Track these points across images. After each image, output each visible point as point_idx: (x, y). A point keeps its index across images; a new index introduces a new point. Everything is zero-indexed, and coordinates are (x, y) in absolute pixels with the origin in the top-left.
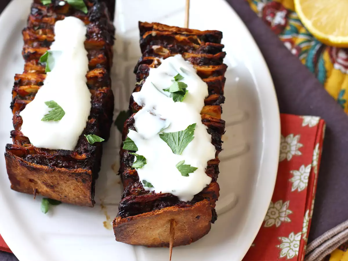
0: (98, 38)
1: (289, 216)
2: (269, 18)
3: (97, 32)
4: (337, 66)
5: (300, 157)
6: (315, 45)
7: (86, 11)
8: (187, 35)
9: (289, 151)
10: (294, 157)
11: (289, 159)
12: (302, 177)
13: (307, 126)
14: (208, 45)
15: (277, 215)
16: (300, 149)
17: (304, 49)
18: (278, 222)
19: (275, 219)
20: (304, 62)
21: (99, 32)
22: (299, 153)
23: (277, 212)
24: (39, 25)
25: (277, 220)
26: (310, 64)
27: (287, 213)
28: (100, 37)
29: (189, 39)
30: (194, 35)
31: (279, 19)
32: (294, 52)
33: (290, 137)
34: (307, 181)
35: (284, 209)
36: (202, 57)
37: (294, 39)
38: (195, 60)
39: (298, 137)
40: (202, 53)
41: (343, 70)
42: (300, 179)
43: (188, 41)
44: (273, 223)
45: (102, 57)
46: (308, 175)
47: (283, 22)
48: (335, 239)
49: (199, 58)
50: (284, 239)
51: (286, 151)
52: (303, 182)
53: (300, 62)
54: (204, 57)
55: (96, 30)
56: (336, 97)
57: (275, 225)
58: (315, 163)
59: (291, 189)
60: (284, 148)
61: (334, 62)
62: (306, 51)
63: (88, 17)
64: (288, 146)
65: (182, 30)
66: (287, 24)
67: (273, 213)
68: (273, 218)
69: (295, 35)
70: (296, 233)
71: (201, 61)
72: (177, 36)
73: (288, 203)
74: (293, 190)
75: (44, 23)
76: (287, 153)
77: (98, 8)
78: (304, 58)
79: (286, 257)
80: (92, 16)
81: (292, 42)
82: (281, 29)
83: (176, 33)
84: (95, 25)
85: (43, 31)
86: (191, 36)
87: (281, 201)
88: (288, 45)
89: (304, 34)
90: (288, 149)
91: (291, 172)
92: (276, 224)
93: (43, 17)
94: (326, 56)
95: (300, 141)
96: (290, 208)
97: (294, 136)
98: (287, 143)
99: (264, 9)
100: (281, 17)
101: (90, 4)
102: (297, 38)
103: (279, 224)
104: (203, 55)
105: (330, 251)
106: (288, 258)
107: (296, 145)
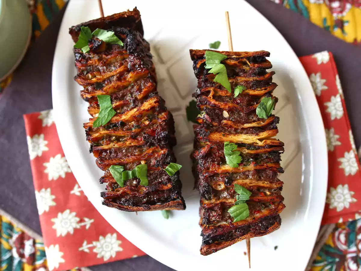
0: (142, 69)
3: (138, 63)
4: (312, 1)
7: (122, 44)
10: (322, 92)
11: (319, 95)
12: (337, 106)
13: (322, 63)
14: (258, 67)
16: (325, 84)
20: (288, 7)
21: (141, 63)
22: (326, 88)
24: (86, 70)
26: (293, 7)
28: (143, 67)
36: (254, 80)
38: (248, 84)
39: (318, 74)
40: (253, 77)
41: (317, 2)
42: (335, 109)
45: (151, 86)
46: (340, 103)
49: (252, 82)
50: (342, 160)
54: (256, 80)
55: (137, 61)
63: (126, 50)
70: (349, 152)
71: (253, 85)
75: (90, 66)
77: (132, 40)
78: (287, 4)
80: (130, 50)
84: (135, 57)
85: (91, 74)
86: (240, 60)
93: (87, 61)
95: (322, 77)
96: (336, 133)
97: (316, 74)
101: (123, 36)
103: (333, 149)
104: (255, 78)
107: (320, 82)
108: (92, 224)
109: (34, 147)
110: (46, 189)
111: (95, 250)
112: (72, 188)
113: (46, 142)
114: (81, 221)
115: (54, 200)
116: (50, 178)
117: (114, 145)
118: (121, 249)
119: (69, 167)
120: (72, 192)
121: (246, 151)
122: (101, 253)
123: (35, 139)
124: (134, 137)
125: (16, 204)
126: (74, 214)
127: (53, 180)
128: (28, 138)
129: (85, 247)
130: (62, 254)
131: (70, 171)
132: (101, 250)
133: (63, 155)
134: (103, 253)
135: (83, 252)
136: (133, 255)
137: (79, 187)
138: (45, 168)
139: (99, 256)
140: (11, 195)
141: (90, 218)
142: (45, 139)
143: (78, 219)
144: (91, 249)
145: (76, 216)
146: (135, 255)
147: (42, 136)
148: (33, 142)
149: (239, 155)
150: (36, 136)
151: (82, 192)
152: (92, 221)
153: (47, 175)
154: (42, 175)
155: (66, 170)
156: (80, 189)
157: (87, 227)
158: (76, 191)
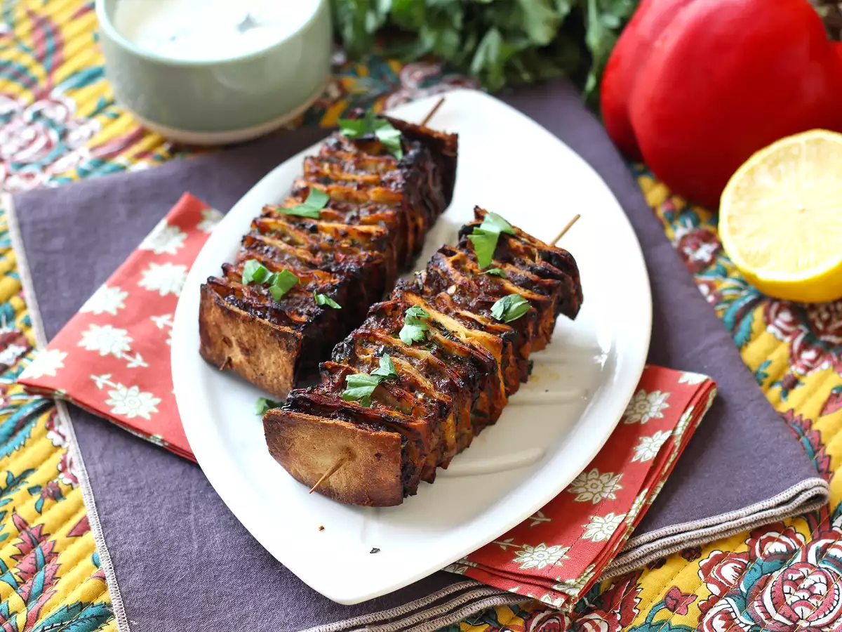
0: (397, 189)
1: (617, 493)
2: (688, 250)
3: (399, 181)
4: (771, 329)
5: (660, 420)
6: (746, 296)
8: (526, 243)
9: (647, 413)
10: (652, 420)
11: (643, 422)
12: (653, 444)
13: (685, 384)
15: (599, 489)
16: (664, 411)
17: (726, 298)
18: (597, 498)
19: (595, 494)
20: (720, 315)
22: (661, 416)
23: (601, 486)
25: (597, 495)
26: (729, 318)
27: (614, 488)
28: (401, 189)
29: (525, 249)
30: (534, 247)
31: (704, 253)
32: (711, 299)
33: (656, 394)
34: (657, 449)
35: (613, 483)
37: (716, 283)
39: (666, 395)
41: (779, 335)
42: (649, 447)
43: (522, 250)
44: (590, 499)
45: (391, 215)
46: (662, 442)
47: (707, 258)
48: (678, 538)
49: (520, 276)
50: (597, 519)
51: (643, 412)
52: (651, 450)
53: (715, 313)
54: (527, 277)
55: (400, 178)
56: (754, 369)
57: (591, 501)
58: (680, 431)
59: (631, 459)
60: (642, 407)
61: (768, 322)
62: (730, 302)
64: (648, 405)
65: (523, 235)
66: (712, 261)
67: (594, 486)
68: (592, 492)
69: (720, 277)
70: (617, 514)
71: (519, 280)
72: (512, 240)
73: (620, 476)
74: (634, 460)
75: (337, 157)
76: (642, 415)
78: (723, 309)
79: (591, 539)
80: (403, 162)
81: (711, 287)
82: (702, 267)
83: (513, 236)
84: (401, 173)
85: (330, 165)
86: (529, 247)
87: (612, 474)
88: (704, 289)
89: (736, 279)
90: (647, 409)
91: (640, 438)
92: (594, 500)
93: (339, 150)
94: (758, 313)
95: (667, 401)
97: (662, 393)
98: (649, 402)
99: (684, 238)
100: (707, 252)
102: (721, 282)
103: (598, 500)
105: (665, 553)
106: (593, 540)
107: (660, 405)
108: (140, 368)
109: (159, 238)
110: (122, 290)
111: (111, 393)
112: (159, 313)
113: (181, 245)
114: (131, 353)
115: (119, 310)
116: (141, 283)
117: (281, 244)
118: (148, 417)
119: (181, 289)
120: (154, 318)
121: (436, 334)
122: (116, 401)
123: (171, 231)
124: (314, 251)
125: (56, 287)
126: (130, 340)
127: (143, 288)
128: (163, 223)
129: (101, 381)
130: (61, 365)
131: (177, 294)
132: (120, 398)
133: (188, 271)
134: (117, 404)
135: (93, 383)
136: (156, 433)
137: (172, 320)
138: (148, 268)
139: (108, 402)
140: (61, 273)
141: (145, 360)
142: (185, 241)
143: (128, 348)
144: (107, 387)
145: (130, 344)
146: (160, 434)
147: (184, 236)
148: (164, 232)
149: (423, 331)
150: (177, 229)
151: (168, 328)
152: (145, 365)
153: (141, 277)
154: (135, 271)
155: (175, 289)
156: (169, 324)
157: (130, 365)
158: (161, 321)
